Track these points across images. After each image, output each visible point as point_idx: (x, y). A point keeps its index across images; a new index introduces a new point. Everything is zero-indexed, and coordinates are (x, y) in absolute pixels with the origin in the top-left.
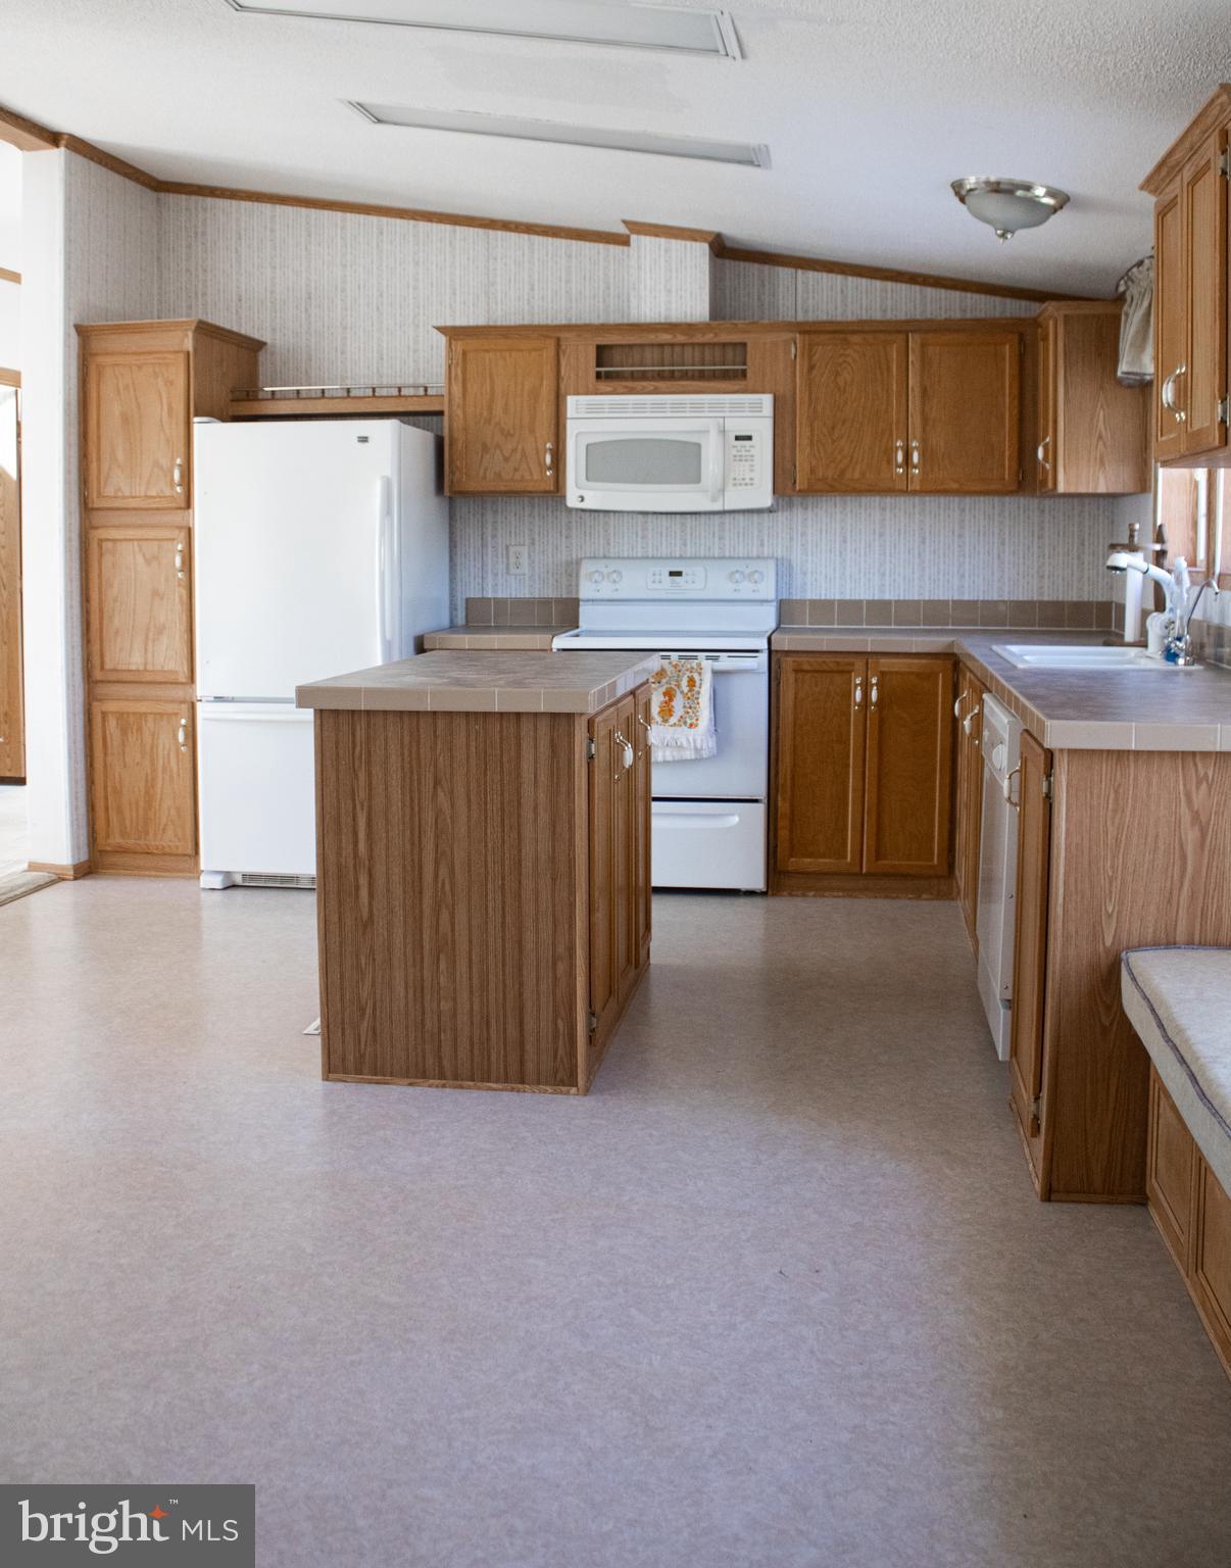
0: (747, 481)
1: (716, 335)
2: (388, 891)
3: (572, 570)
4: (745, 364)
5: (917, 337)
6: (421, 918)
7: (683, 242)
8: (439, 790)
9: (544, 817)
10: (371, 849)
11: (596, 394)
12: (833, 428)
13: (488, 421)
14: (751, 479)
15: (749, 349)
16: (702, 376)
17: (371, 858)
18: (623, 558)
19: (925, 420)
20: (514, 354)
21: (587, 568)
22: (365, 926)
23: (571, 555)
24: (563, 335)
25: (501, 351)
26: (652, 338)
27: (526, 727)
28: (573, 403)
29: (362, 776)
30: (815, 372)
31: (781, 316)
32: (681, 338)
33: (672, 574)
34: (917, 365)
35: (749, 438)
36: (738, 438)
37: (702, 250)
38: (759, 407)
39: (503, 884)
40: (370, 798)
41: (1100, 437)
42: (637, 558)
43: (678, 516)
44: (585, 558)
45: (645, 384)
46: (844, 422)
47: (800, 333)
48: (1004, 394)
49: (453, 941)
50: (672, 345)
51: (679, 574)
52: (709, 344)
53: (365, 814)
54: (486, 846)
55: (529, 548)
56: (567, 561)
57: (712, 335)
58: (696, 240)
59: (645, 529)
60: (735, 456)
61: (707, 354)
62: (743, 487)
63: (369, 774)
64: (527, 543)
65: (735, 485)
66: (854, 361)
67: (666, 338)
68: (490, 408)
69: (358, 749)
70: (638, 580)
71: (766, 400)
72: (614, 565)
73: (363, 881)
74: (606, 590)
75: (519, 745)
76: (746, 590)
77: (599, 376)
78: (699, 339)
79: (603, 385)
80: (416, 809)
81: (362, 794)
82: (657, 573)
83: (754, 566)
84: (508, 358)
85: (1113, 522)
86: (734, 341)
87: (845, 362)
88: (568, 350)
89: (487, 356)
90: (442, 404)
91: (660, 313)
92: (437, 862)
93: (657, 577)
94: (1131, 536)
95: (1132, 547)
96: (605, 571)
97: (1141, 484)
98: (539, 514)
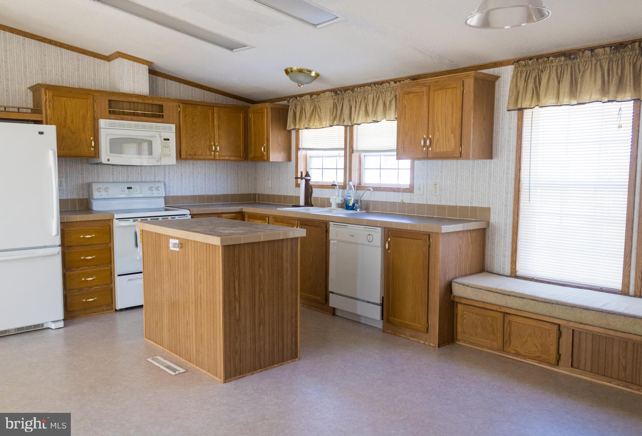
0: (168, 155)
1: (153, 101)
2: (245, 307)
3: (89, 186)
4: (163, 113)
5: (217, 108)
6: (255, 314)
7: (139, 64)
8: (260, 269)
9: (289, 272)
10: (239, 293)
11: (109, 119)
12: (192, 137)
13: (65, 126)
14: (170, 154)
15: (164, 108)
16: (145, 115)
17: (239, 297)
18: (105, 182)
19: (219, 136)
20: (75, 99)
21: (95, 186)
22: (238, 321)
23: (83, 181)
24: (93, 94)
25: (69, 97)
26: (130, 99)
27: (285, 243)
28: (103, 123)
29: (237, 267)
30: (186, 118)
31: (159, 95)
32: (140, 101)
33: (128, 188)
34: (217, 119)
35: (168, 140)
36: (165, 139)
37: (145, 68)
38: (170, 129)
39: (278, 296)
40: (239, 275)
41: (280, 145)
42: (110, 182)
43: (125, 166)
44: (93, 182)
45: (128, 117)
46: (195, 136)
47: (182, 103)
48: (240, 129)
49: (264, 319)
50: (138, 103)
51: (131, 188)
52: (150, 104)
53: (238, 281)
54: (273, 285)
55: (65, 178)
56: (82, 184)
57: (151, 101)
58: (144, 64)
59: (113, 171)
60: (164, 146)
61: (146, 107)
62: (166, 157)
63: (239, 266)
64: (64, 176)
65: (164, 156)
66: (198, 115)
67: (135, 100)
68: (65, 121)
69: (235, 258)
70: (116, 191)
71: (174, 126)
72: (106, 185)
73: (237, 305)
74: (104, 195)
75: (283, 250)
76: (155, 193)
77: (110, 112)
78: (147, 101)
79: (112, 116)
80: (253, 276)
81: (237, 274)
82: (123, 188)
83: (157, 185)
84: (72, 101)
85: (256, 169)
86: (160, 104)
87: (195, 115)
88: (97, 100)
89: (63, 99)
90: (42, 118)
91: (131, 90)
92: (260, 293)
93: (123, 190)
94: (302, 175)
95: (302, 178)
96: (103, 187)
97: (289, 159)
98: (69, 165)
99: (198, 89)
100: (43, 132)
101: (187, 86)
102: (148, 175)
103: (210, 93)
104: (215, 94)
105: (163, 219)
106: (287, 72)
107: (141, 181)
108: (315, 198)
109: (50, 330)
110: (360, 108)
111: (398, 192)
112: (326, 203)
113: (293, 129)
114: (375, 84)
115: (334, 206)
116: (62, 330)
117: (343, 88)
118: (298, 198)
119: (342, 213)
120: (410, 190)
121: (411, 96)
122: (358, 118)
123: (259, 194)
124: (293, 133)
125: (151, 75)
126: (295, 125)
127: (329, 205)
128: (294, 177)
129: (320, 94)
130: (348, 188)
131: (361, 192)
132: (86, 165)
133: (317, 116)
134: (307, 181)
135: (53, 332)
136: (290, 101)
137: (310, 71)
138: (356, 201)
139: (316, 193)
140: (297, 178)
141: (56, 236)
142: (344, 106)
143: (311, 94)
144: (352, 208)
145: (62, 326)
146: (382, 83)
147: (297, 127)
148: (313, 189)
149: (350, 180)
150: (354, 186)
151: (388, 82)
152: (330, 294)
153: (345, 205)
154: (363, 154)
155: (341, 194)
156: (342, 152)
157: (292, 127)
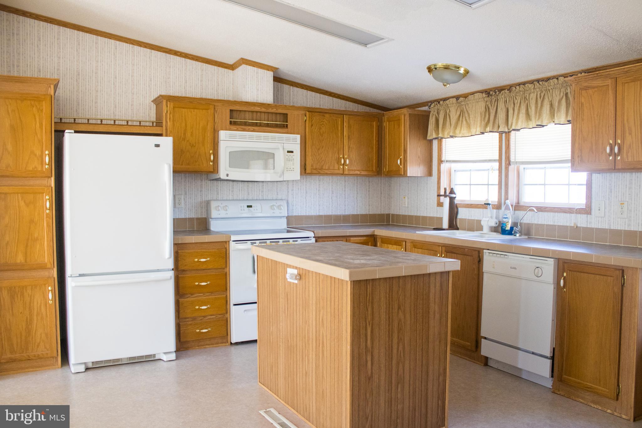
0: (292, 169)
1: (277, 110)
2: (379, 360)
3: (207, 205)
4: (287, 122)
5: (347, 116)
6: (392, 370)
7: (263, 70)
8: (400, 311)
9: (437, 316)
10: (372, 343)
11: (230, 130)
12: (319, 149)
13: (184, 139)
14: (293, 168)
15: (289, 117)
16: (268, 125)
17: (372, 347)
18: (224, 200)
19: (349, 147)
20: (195, 110)
21: (213, 205)
22: (369, 379)
23: (202, 199)
24: (216, 104)
25: (190, 108)
26: (252, 108)
27: (432, 279)
28: (223, 134)
29: (370, 309)
30: (313, 127)
32: (263, 110)
33: (248, 206)
34: (347, 127)
35: (292, 152)
36: (288, 152)
37: (269, 75)
38: (295, 140)
39: (422, 348)
40: (373, 319)
41: (419, 157)
42: (230, 200)
43: (246, 183)
44: (212, 200)
45: (250, 127)
46: (322, 148)
47: (308, 111)
48: (373, 140)
49: (404, 377)
50: (261, 112)
51: (251, 206)
52: (274, 113)
53: (370, 328)
54: (417, 332)
55: (184, 196)
56: (200, 202)
57: (275, 109)
58: (269, 70)
59: (233, 188)
60: (287, 159)
61: (270, 117)
62: (290, 172)
63: (373, 308)
64: (183, 194)
65: (287, 170)
66: (326, 123)
67: (257, 109)
68: (185, 134)
69: (368, 297)
70: (235, 209)
71: (298, 137)
72: (225, 203)
73: (369, 358)
74: (222, 214)
75: (429, 287)
76: (277, 213)
77: (231, 122)
78: (270, 110)
79: (233, 127)
80: (391, 321)
81: (370, 317)
82: (242, 206)
83: (279, 203)
84: (193, 112)
86: (284, 113)
87: (323, 124)
88: (218, 111)
89: (183, 110)
90: (163, 131)
91: (254, 98)
92: (398, 344)
93: (242, 208)
94: (445, 192)
95: (445, 196)
96: (222, 206)
97: (430, 174)
98: (188, 181)
99: (327, 96)
100: (159, 145)
101: (315, 93)
102: (270, 192)
103: (339, 100)
104: (345, 101)
105: (283, 242)
106: (430, 69)
107: (263, 199)
108: (460, 219)
109: (162, 362)
110: (519, 110)
111: (571, 213)
112: (476, 226)
113: (436, 138)
114: (538, 81)
115: (486, 230)
116: (174, 363)
117: (496, 88)
118: (441, 219)
119: (497, 239)
120: (587, 210)
121: (590, 91)
122: (517, 123)
123: (393, 215)
124: (435, 143)
125: (276, 83)
126: (438, 134)
127: (480, 228)
128: (436, 195)
129: (468, 96)
130: (503, 208)
131: (520, 214)
132: (206, 181)
133: (464, 122)
134: (452, 200)
135: (165, 364)
136: (432, 106)
137: (458, 68)
138: (515, 224)
139: (463, 214)
140: (439, 196)
141: (168, 258)
142: (499, 109)
143: (457, 97)
144: (510, 232)
145: (174, 358)
146: (548, 79)
147: (440, 135)
148: (460, 209)
149: (507, 198)
150: (512, 206)
151: (557, 77)
152: (483, 340)
153: (501, 229)
154: (522, 167)
155: (494, 216)
156: (496, 165)
157: (434, 136)
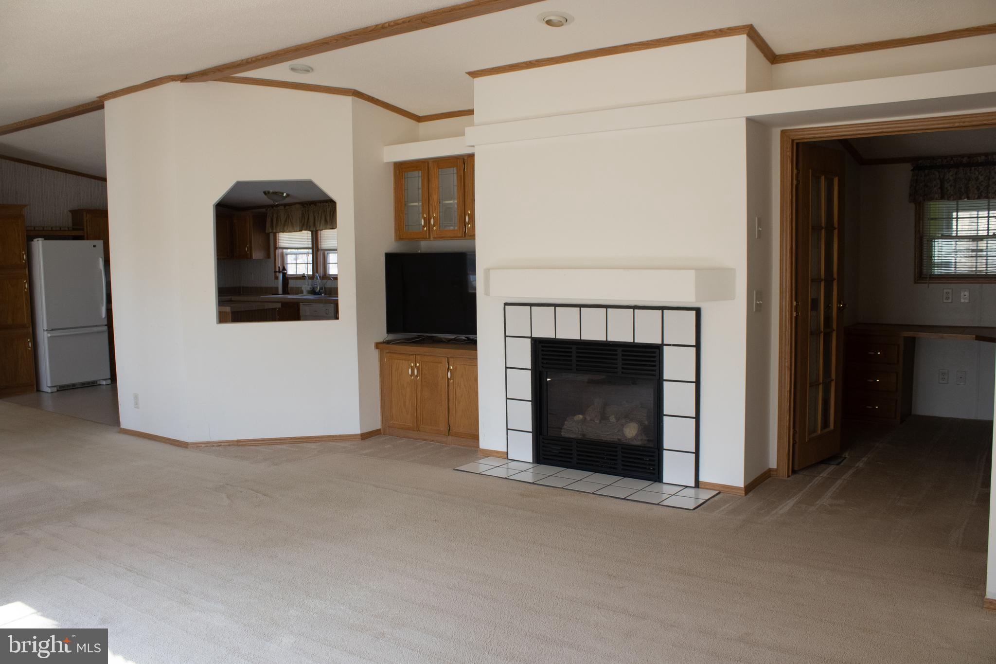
41: (260, 246)
85: (240, 266)
90: (84, 234)
94: (279, 270)
95: (279, 272)
97: (268, 256)
106: (265, 193)
108: (291, 288)
109: (102, 386)
110: (321, 218)
112: (299, 291)
113: (271, 232)
115: (305, 293)
116: (110, 386)
117: (308, 202)
118: (277, 288)
119: (311, 297)
122: (320, 226)
123: (243, 287)
124: (272, 236)
126: (273, 229)
127: (302, 292)
128: (273, 271)
129: (290, 205)
130: (315, 279)
131: (325, 281)
133: (290, 222)
134: (284, 274)
135: (104, 386)
136: (269, 210)
137: (283, 193)
138: (321, 288)
139: (292, 284)
140: (275, 272)
141: (104, 318)
142: (310, 216)
143: (285, 205)
144: (319, 293)
145: (110, 383)
147: (274, 231)
148: (290, 281)
149: (317, 272)
150: (320, 277)
153: (313, 292)
154: (326, 252)
155: (310, 283)
156: (310, 250)
157: (270, 231)
